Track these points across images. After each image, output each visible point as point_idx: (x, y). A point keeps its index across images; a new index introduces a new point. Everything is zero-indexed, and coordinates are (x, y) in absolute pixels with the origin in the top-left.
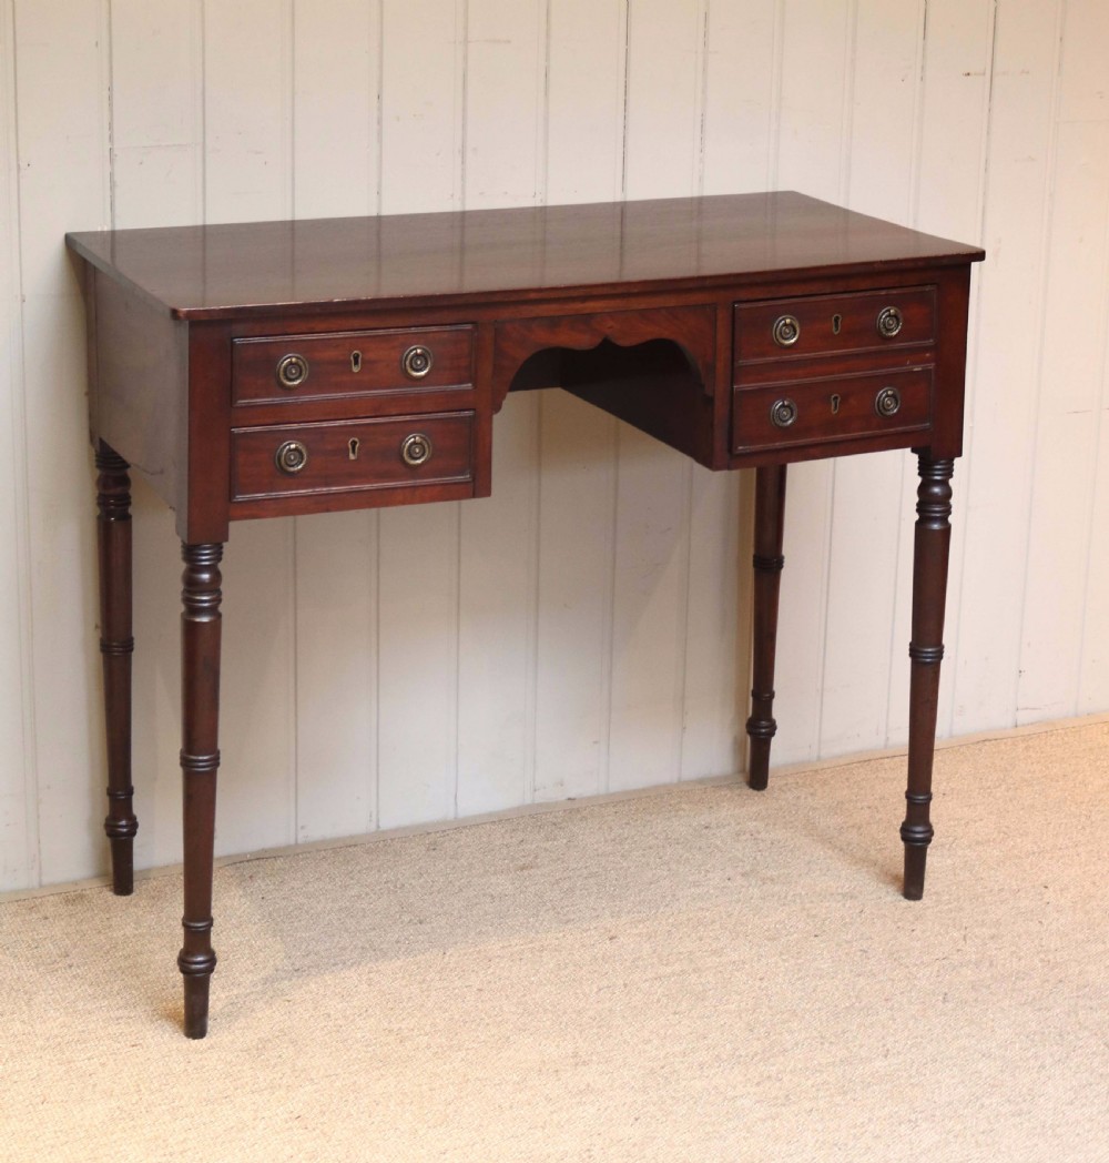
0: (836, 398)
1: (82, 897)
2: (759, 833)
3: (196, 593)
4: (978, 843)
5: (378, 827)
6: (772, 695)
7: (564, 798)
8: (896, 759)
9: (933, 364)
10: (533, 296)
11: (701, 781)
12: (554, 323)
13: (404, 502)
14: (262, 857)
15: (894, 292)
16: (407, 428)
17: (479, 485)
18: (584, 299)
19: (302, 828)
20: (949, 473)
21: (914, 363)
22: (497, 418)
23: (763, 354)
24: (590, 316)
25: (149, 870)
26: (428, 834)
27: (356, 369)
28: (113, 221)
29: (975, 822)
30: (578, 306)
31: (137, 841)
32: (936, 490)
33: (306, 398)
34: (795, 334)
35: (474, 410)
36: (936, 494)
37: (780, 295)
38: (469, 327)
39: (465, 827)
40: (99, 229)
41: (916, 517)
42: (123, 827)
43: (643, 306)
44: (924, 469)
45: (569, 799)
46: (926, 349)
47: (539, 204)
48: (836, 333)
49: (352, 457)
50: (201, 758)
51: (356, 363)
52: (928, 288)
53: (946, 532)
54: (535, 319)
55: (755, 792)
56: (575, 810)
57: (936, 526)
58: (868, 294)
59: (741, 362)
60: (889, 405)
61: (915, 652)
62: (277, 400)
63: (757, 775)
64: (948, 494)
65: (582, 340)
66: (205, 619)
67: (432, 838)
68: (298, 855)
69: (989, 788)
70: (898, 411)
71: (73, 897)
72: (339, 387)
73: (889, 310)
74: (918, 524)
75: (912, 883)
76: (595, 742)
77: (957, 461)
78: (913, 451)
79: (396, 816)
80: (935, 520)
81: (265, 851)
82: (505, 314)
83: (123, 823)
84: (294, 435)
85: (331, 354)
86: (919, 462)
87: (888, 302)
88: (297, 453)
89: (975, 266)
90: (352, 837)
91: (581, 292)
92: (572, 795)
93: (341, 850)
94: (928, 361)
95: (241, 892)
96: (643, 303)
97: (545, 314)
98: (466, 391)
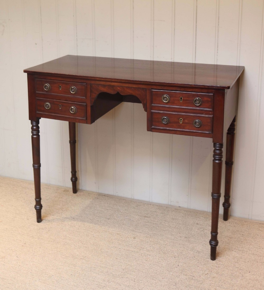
0: (181, 119)
3: (33, 131)
7: (178, 206)
9: (212, 116)
10: (98, 79)
14: (105, 195)
15: (199, 93)
17: (88, 121)
18: (112, 82)
20: (221, 147)
21: (206, 114)
23: (159, 104)
24: (113, 86)
32: (218, 152)
33: (49, 94)
34: (168, 100)
35: (86, 104)
38: (84, 84)
45: (179, 207)
46: (210, 111)
47: (173, 61)
48: (181, 102)
49: (60, 108)
51: (60, 88)
54: (99, 84)
57: (217, 162)
58: (191, 93)
59: (153, 105)
60: (197, 124)
62: (43, 93)
65: (112, 92)
70: (200, 126)
72: (57, 92)
73: (197, 98)
76: (187, 195)
79: (138, 196)
80: (217, 160)
81: (108, 195)
82: (93, 82)
84: (48, 101)
88: (48, 105)
90: (127, 198)
91: (110, 80)
92: (180, 206)
94: (210, 114)
96: (127, 85)
97: (102, 84)
98: (84, 98)
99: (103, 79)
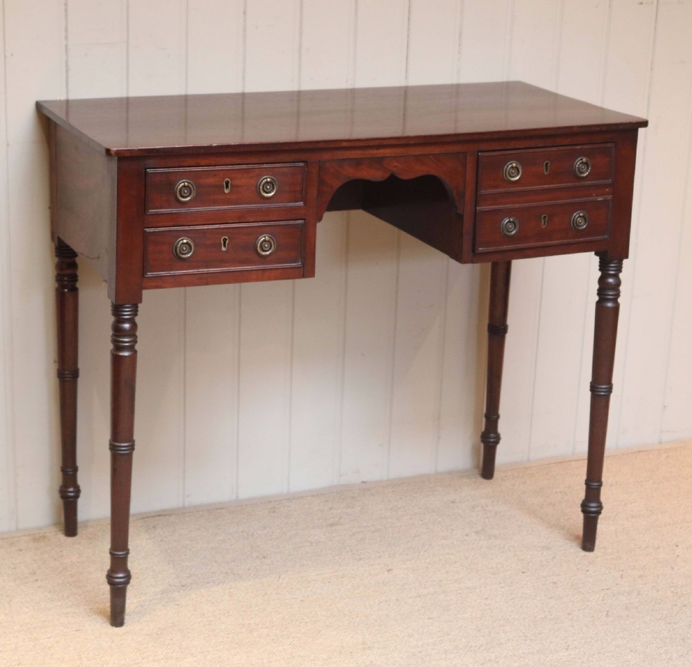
0: (545, 217)
1: (44, 537)
2: (487, 506)
3: (120, 336)
4: (632, 517)
5: (237, 497)
6: (498, 417)
7: (359, 481)
8: (579, 462)
9: (611, 196)
10: (344, 144)
11: (450, 473)
12: (358, 163)
13: (257, 280)
14: (161, 514)
15: (586, 147)
16: (260, 231)
17: (307, 270)
18: (379, 147)
19: (188, 496)
20: (619, 269)
21: (597, 195)
22: (319, 226)
23: (496, 187)
24: (382, 159)
25: (87, 521)
26: (270, 502)
27: (227, 191)
28: (67, 93)
29: (631, 503)
30: (374, 152)
31: (80, 502)
32: (611, 280)
33: (194, 209)
34: (518, 174)
35: (304, 219)
36: (610, 283)
37: (510, 147)
38: (302, 164)
39: (294, 498)
40: (58, 98)
41: (597, 298)
42: (71, 492)
43: (418, 153)
44: (603, 266)
45: (363, 482)
46: (606, 186)
48: (547, 173)
49: (223, 249)
50: (123, 445)
51: (227, 187)
52: (609, 145)
53: (616, 309)
54: (345, 160)
55: (486, 481)
56: (366, 489)
57: (610, 305)
58: (568, 148)
59: (483, 192)
60: (580, 223)
61: (593, 388)
62: (175, 210)
63: (487, 470)
64: (618, 283)
65: (376, 175)
66: (126, 354)
67: (272, 505)
68: (184, 513)
69: (641, 482)
70: (587, 226)
71: (38, 538)
72: (215, 203)
73: (582, 159)
74: (598, 303)
75: (588, 540)
77: (625, 262)
78: (596, 254)
79: (249, 490)
80: (609, 300)
81: (164, 511)
82: (326, 156)
83: (71, 489)
84: (186, 234)
85: (210, 181)
86: (600, 262)
87: (582, 153)
88: (187, 246)
89: (641, 131)
90: (220, 503)
91: (377, 143)
92: (365, 480)
93: (213, 511)
94: (608, 194)
95: (147, 537)
96: (418, 151)
97: (352, 157)
98: (299, 207)
99: (358, 144)
